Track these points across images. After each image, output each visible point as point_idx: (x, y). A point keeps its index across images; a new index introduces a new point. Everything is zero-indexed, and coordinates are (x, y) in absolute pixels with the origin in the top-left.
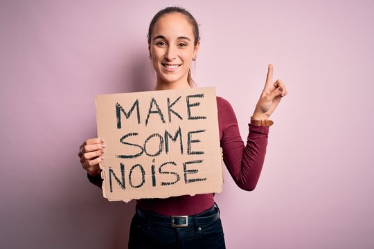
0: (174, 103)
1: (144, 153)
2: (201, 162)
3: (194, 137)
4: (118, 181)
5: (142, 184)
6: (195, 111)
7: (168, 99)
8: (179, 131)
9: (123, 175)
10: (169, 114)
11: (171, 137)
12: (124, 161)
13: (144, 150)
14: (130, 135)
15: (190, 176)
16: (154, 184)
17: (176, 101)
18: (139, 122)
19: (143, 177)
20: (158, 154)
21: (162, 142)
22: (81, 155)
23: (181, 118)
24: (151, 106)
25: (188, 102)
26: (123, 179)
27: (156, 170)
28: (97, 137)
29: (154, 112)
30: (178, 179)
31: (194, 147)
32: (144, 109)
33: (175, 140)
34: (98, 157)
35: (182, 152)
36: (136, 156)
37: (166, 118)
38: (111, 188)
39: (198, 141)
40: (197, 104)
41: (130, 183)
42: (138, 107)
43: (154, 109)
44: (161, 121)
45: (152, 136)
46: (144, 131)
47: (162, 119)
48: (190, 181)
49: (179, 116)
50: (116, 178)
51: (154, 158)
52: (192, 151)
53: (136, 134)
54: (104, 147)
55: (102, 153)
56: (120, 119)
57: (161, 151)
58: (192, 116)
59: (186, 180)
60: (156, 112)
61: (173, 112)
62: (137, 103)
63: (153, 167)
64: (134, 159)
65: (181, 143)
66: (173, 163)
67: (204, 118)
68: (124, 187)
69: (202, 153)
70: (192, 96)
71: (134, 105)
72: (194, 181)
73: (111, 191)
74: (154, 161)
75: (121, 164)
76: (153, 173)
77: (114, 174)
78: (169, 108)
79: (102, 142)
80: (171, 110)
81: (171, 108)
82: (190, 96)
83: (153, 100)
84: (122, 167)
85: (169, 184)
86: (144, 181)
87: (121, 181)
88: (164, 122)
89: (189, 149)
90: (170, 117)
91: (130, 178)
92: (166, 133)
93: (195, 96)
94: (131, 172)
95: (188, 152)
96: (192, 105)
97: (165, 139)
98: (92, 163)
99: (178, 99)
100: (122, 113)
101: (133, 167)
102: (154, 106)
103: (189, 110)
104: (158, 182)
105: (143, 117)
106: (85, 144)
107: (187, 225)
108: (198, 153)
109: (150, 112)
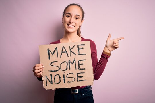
0: (72, 48)
1: (60, 69)
2: (84, 73)
3: (81, 62)
4: (50, 81)
5: (59, 82)
6: (81, 52)
7: (70, 47)
8: (75, 60)
9: (51, 78)
10: (70, 53)
11: (71, 62)
12: (52, 73)
13: (60, 68)
14: (54, 62)
15: (79, 79)
16: (65, 82)
17: (73, 47)
18: (58, 57)
19: (60, 79)
20: (66, 70)
21: (67, 65)
22: (34, 71)
23: (75, 55)
24: (63, 50)
25: (78, 48)
26: (52, 80)
27: (65, 76)
28: (40, 63)
29: (64, 52)
30: (75, 80)
31: (81, 66)
32: (60, 51)
33: (73, 64)
34: (41, 71)
35: (76, 69)
36: (57, 71)
37: (69, 54)
38: (47, 84)
39: (83, 64)
40: (82, 49)
41: (55, 82)
42: (57, 50)
43: (64, 51)
44: (67, 56)
45: (63, 62)
46: (60, 60)
47: (67, 55)
48: (80, 81)
49: (74, 54)
50: (49, 80)
51: (64, 71)
52: (80, 68)
53: (56, 62)
54: (43, 67)
55: (43, 70)
56: (49, 55)
57: (67, 68)
58: (80, 53)
59: (78, 81)
60: (65, 52)
61: (72, 52)
62: (56, 48)
63: (64, 75)
64: (56, 72)
65: (76, 65)
66: (72, 73)
67: (85, 54)
68: (52, 83)
69: (84, 69)
70: (80, 45)
71: (55, 49)
72: (81, 80)
73: (47, 85)
74: (64, 72)
75: (51, 74)
76: (64, 77)
77: (48, 78)
78: (70, 50)
79: (42, 65)
80: (71, 51)
81: (71, 50)
82: (79, 45)
83: (63, 47)
84: (51, 75)
85: (71, 82)
86: (60, 81)
87: (51, 81)
88: (68, 56)
89: (79, 68)
90: (71, 54)
91: (54, 80)
92: (69, 61)
93: (81, 45)
94: (55, 77)
95: (79, 69)
96: (80, 49)
97: (69, 63)
98: (38, 74)
99: (74, 47)
100: (50, 53)
101: (56, 75)
102: (64, 49)
103: (79, 51)
104: (66, 81)
105: (59, 54)
106: (35, 66)
107: (78, 93)
108: (83, 69)
109: (62, 52)
